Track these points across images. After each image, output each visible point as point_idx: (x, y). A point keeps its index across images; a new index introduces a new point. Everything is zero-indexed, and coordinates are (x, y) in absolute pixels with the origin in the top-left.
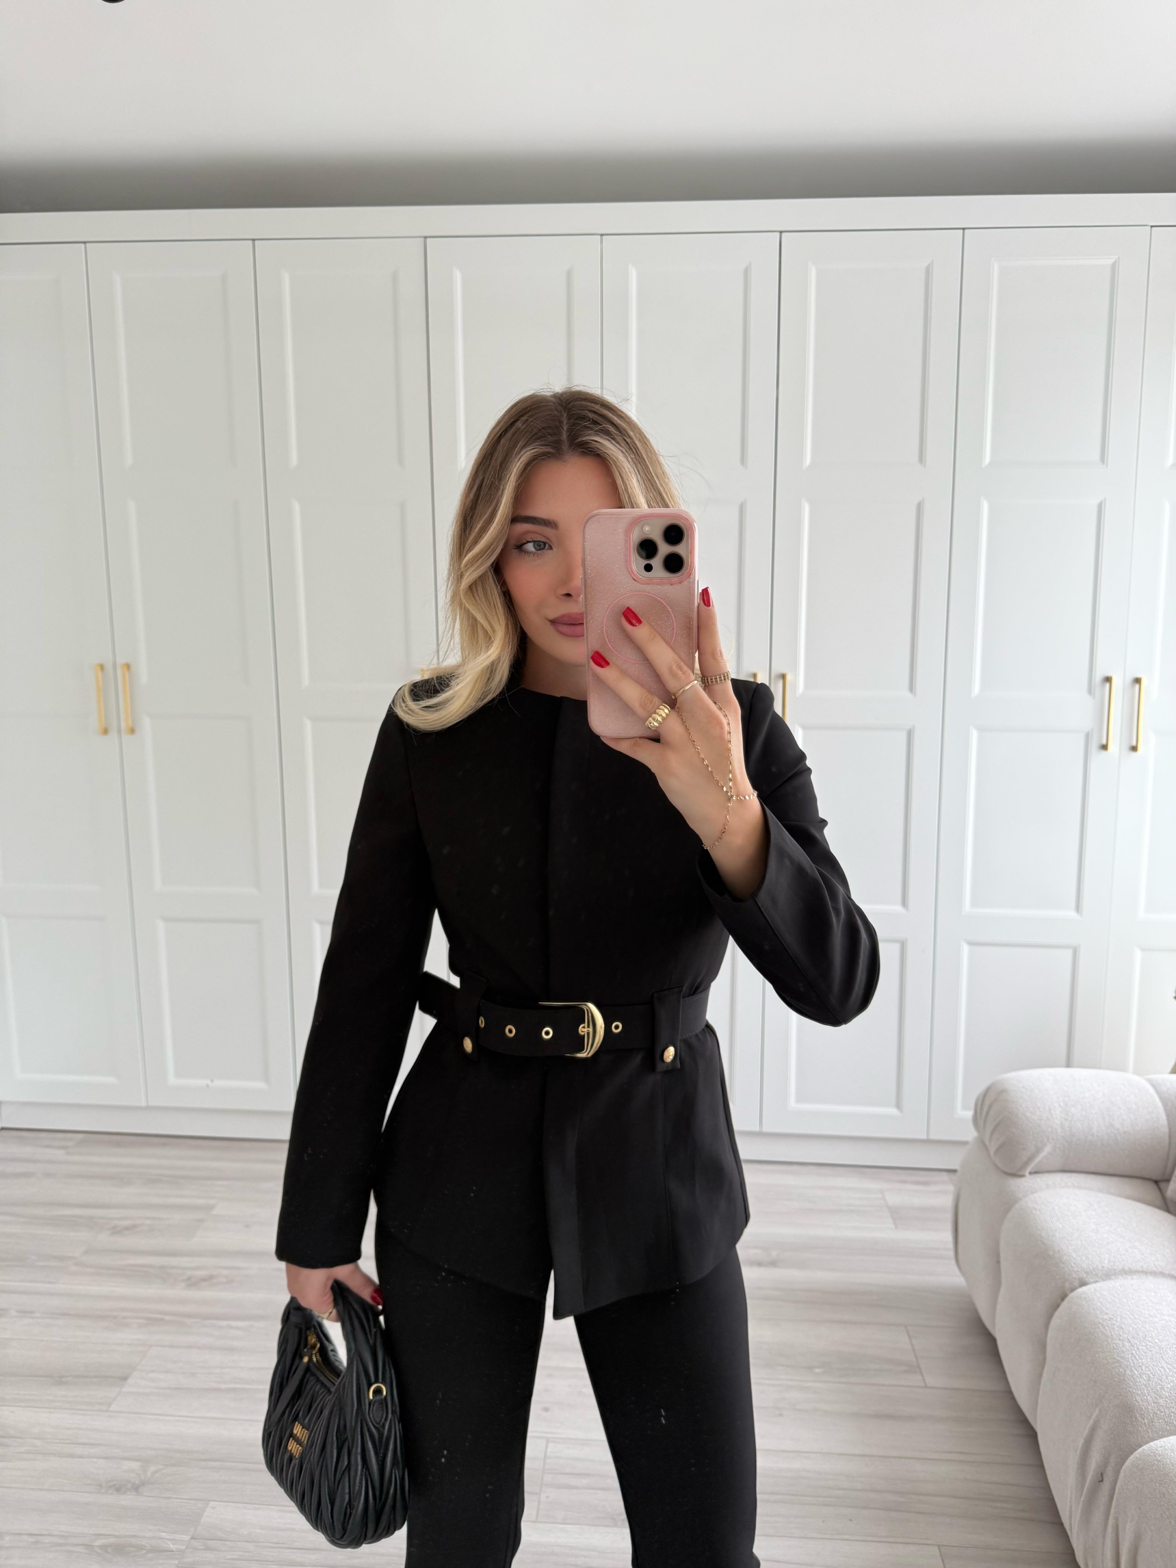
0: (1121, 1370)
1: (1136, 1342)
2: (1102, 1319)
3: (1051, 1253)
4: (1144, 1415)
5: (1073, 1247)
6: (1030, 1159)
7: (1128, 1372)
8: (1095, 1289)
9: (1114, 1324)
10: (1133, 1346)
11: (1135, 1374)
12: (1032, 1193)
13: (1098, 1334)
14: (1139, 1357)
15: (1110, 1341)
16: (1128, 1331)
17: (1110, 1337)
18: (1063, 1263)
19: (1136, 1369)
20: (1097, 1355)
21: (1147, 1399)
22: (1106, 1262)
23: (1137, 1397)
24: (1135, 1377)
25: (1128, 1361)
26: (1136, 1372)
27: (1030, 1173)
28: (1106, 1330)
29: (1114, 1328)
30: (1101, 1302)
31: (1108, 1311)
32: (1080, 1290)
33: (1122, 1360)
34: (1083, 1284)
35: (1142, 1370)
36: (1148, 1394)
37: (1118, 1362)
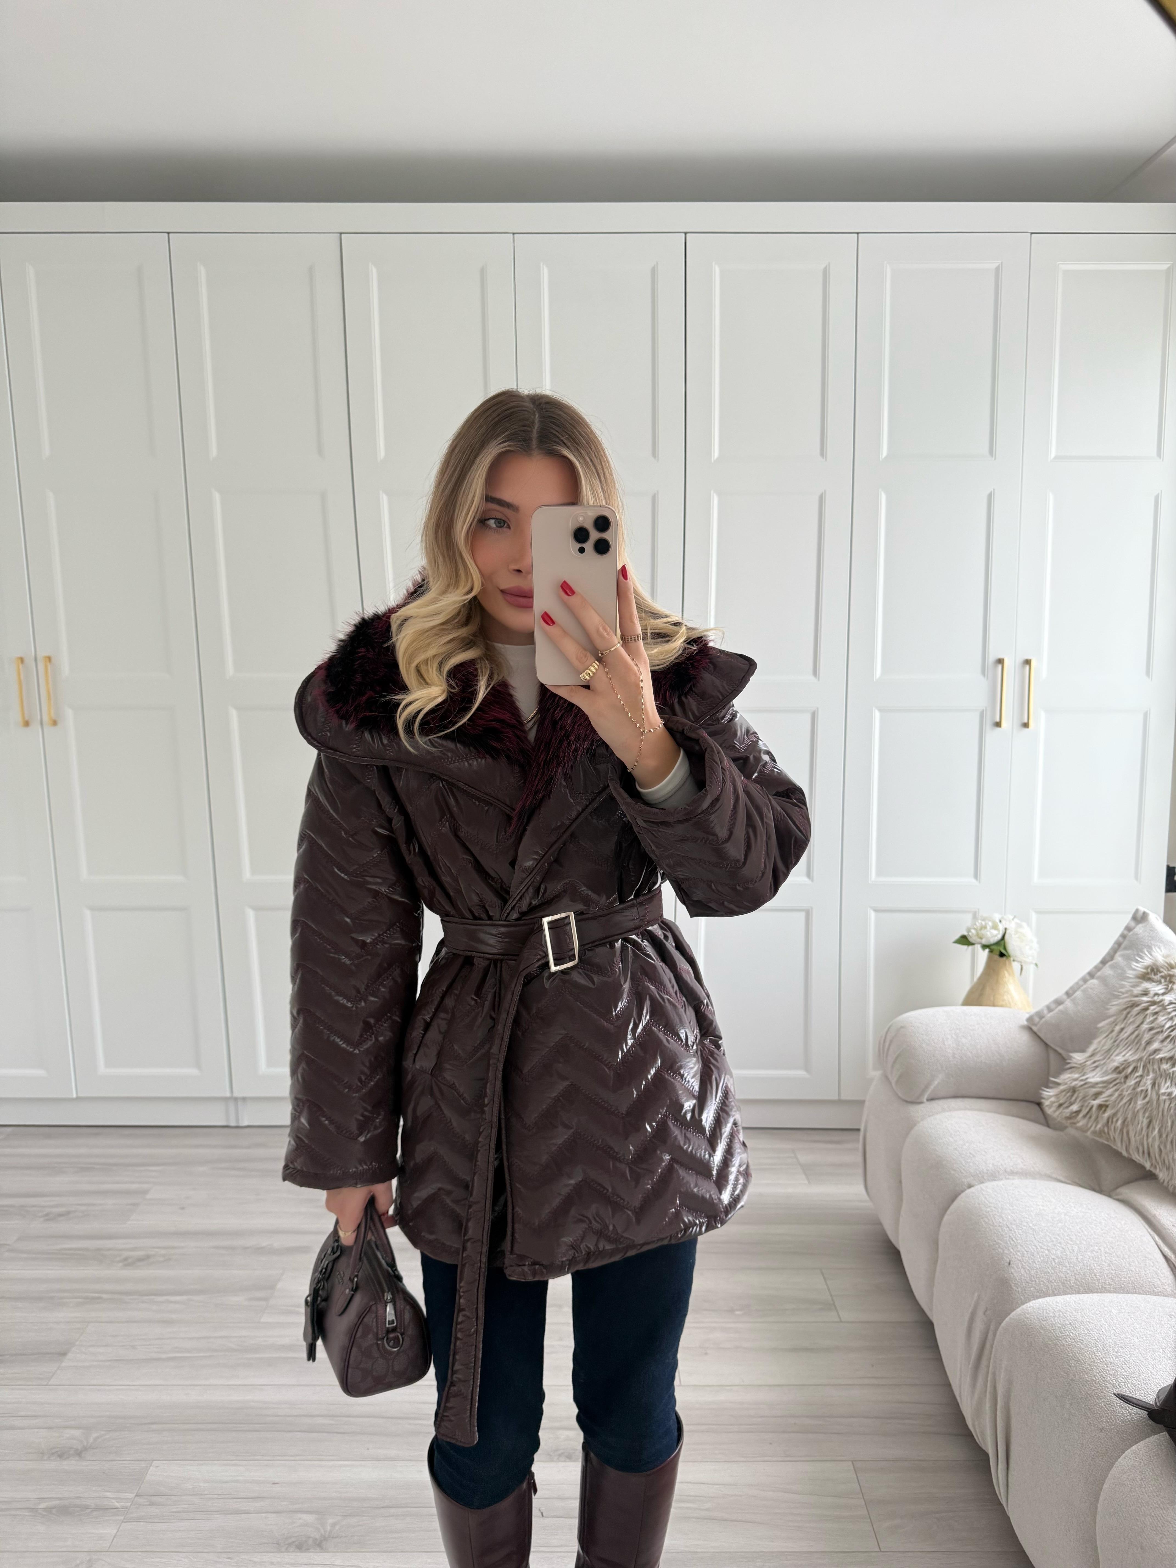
0: (1000, 1250)
1: (1013, 1227)
2: (986, 1211)
3: (944, 1163)
4: (1017, 1284)
5: (963, 1156)
6: (927, 1087)
7: (1006, 1251)
8: (981, 1188)
9: (995, 1214)
10: (1011, 1230)
11: (1011, 1252)
12: (929, 1116)
13: (981, 1223)
14: (1016, 1239)
15: (991, 1227)
16: (1007, 1218)
17: (992, 1224)
18: (955, 1170)
19: (1012, 1248)
20: (980, 1240)
21: (1020, 1271)
22: (991, 1165)
23: (1013, 1270)
24: (1011, 1254)
25: (1007, 1243)
26: (1012, 1250)
27: (928, 1100)
28: (989, 1220)
29: (995, 1218)
30: (985, 1198)
31: (990, 1205)
32: (969, 1191)
33: (1001, 1242)
34: (970, 1186)
35: (1018, 1248)
36: (1022, 1267)
37: (998, 1243)
